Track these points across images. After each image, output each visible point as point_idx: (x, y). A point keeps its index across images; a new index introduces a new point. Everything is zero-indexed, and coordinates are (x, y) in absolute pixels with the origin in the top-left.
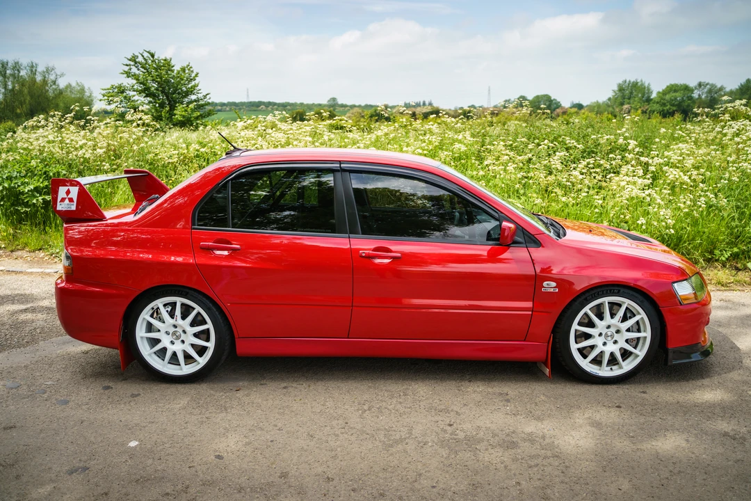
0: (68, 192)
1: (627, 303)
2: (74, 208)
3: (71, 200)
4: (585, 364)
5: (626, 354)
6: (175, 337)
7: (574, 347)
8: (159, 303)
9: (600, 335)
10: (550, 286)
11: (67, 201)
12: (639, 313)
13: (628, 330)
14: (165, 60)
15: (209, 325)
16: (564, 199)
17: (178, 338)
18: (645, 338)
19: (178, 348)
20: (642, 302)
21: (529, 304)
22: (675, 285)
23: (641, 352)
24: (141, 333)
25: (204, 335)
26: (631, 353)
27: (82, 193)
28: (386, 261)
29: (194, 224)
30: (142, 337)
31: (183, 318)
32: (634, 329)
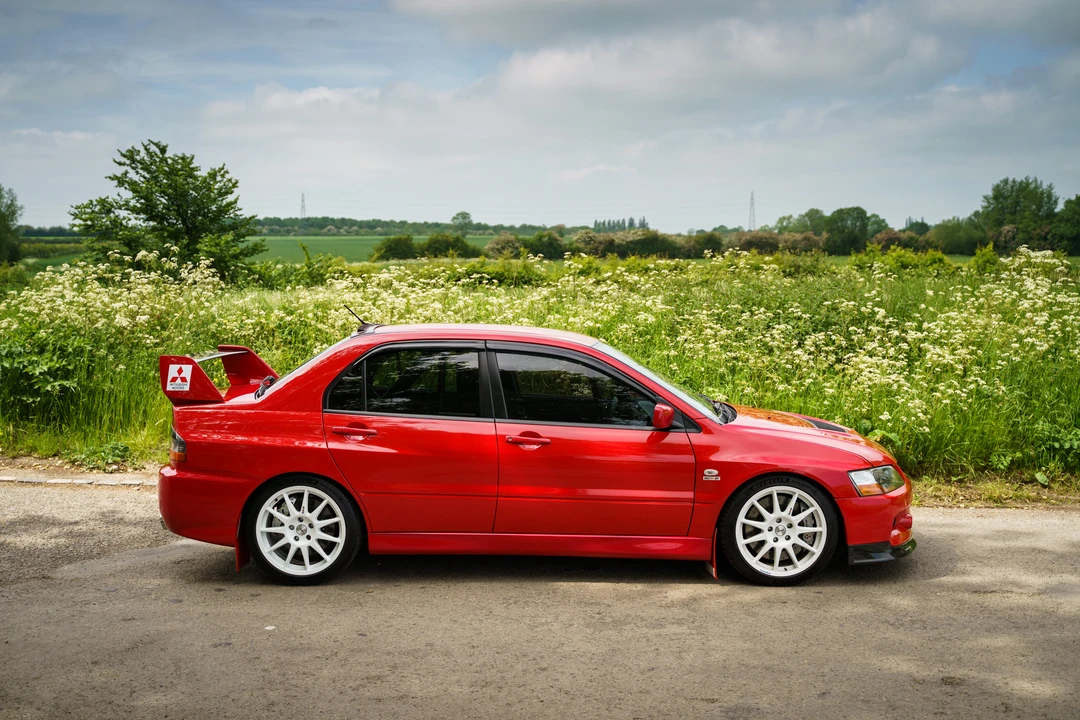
0: (180, 371)
1: (798, 493)
2: (187, 388)
3: (184, 380)
4: (754, 562)
5: (802, 553)
6: (300, 532)
7: (741, 542)
8: (284, 493)
9: (770, 529)
10: (711, 474)
11: (179, 381)
12: (812, 506)
13: (801, 524)
14: (183, 158)
15: (340, 518)
16: (781, 387)
17: (304, 532)
18: (821, 532)
19: (303, 544)
20: (814, 492)
21: (690, 495)
22: (852, 474)
23: (817, 550)
24: (261, 526)
25: (334, 530)
26: (807, 551)
27: (197, 372)
28: (536, 447)
29: (325, 407)
30: (262, 532)
31: (311, 510)
32: (809, 523)
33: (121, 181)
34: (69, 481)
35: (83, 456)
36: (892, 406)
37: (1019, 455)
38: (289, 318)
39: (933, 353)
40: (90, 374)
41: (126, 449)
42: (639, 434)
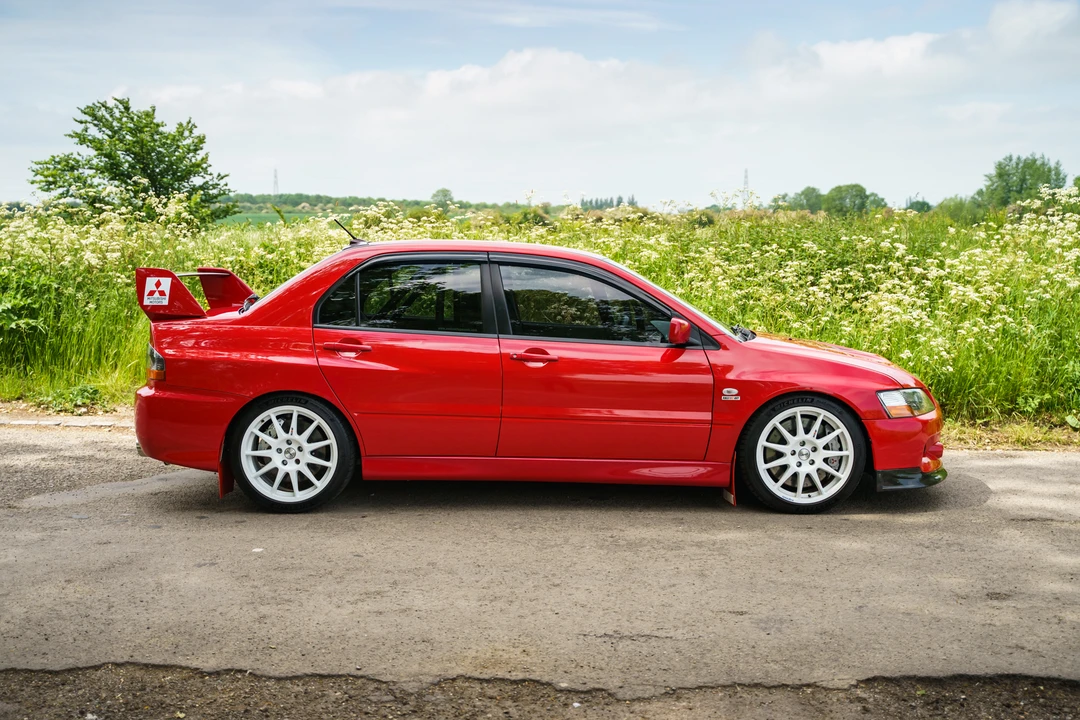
0: (158, 284)
1: (823, 414)
2: (165, 302)
3: (162, 293)
4: (776, 488)
5: (827, 479)
6: (288, 455)
7: (762, 467)
8: (271, 414)
9: (794, 453)
10: (731, 394)
11: (157, 295)
12: (838, 428)
13: (826, 447)
15: (332, 441)
16: (796, 325)
17: (292, 456)
18: (848, 457)
19: (292, 469)
20: (840, 413)
21: (707, 416)
22: (882, 396)
23: (844, 475)
24: (246, 449)
25: (324, 453)
26: (833, 477)
27: (176, 286)
28: (541, 365)
29: (315, 322)
30: (247, 456)
31: (300, 432)
32: (834, 447)
33: (82, 139)
34: (35, 422)
35: (50, 399)
36: (914, 344)
37: (1047, 396)
38: (270, 256)
39: (956, 292)
40: (57, 314)
41: (96, 392)
42: (651, 352)
